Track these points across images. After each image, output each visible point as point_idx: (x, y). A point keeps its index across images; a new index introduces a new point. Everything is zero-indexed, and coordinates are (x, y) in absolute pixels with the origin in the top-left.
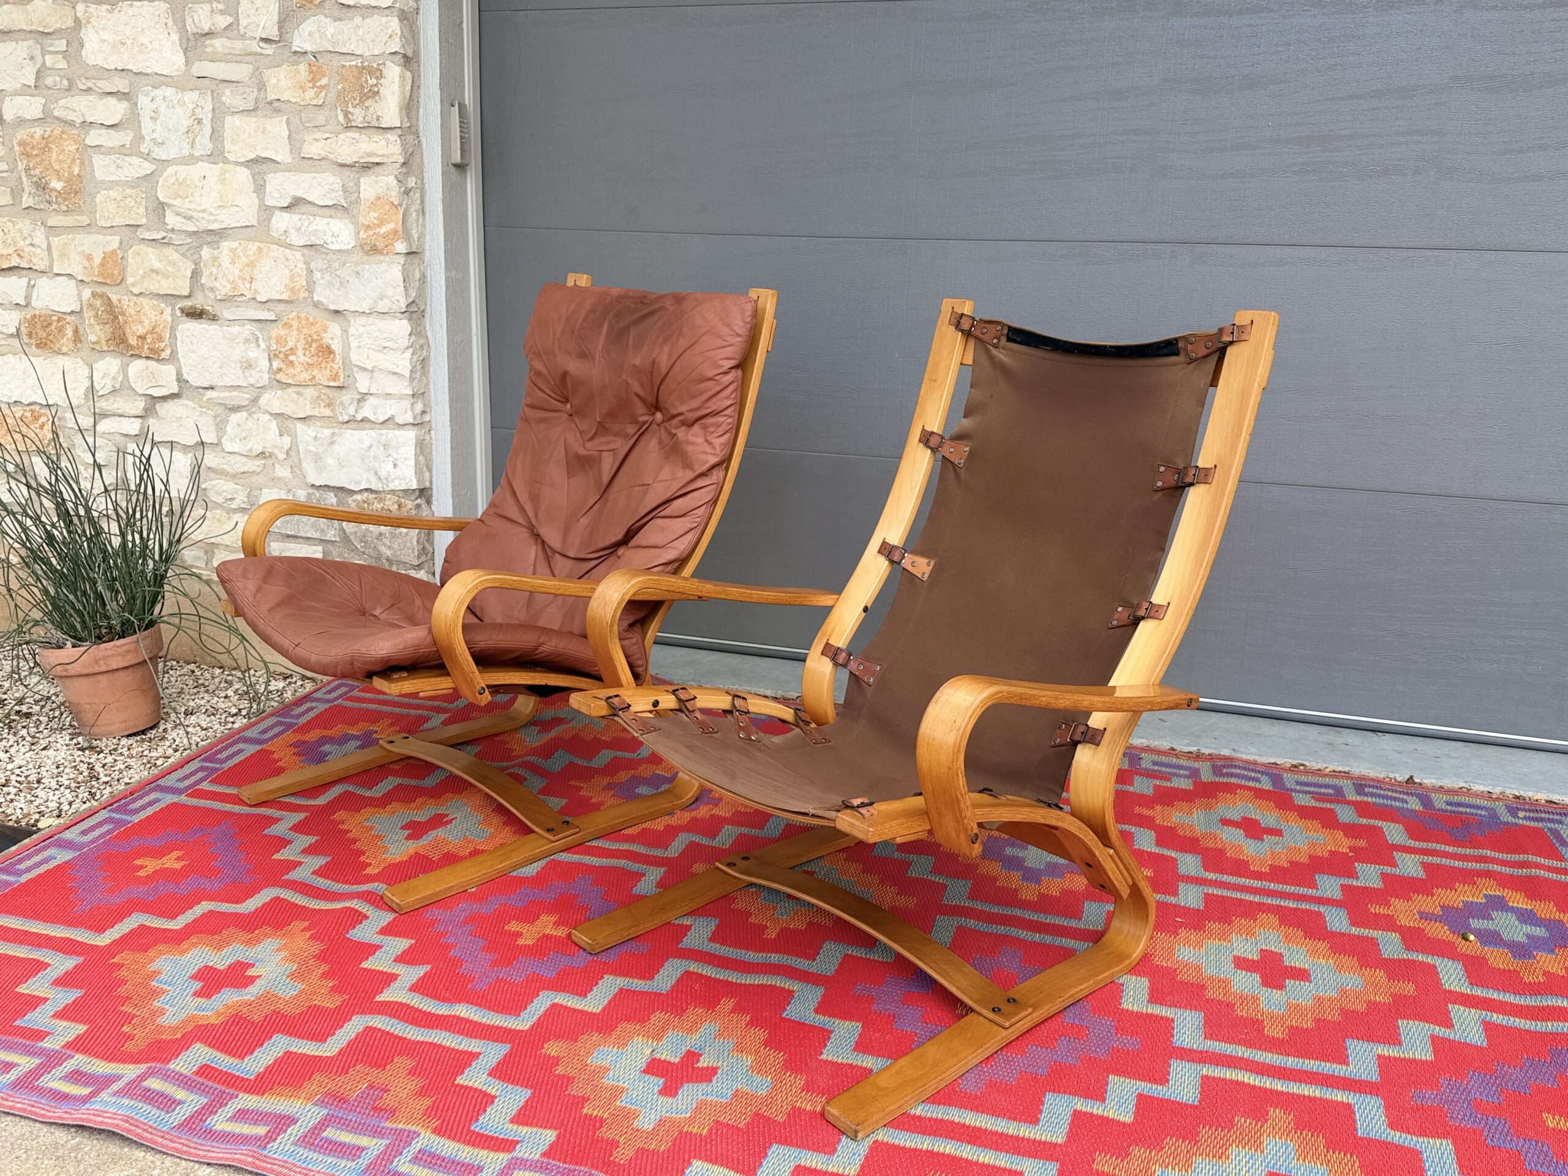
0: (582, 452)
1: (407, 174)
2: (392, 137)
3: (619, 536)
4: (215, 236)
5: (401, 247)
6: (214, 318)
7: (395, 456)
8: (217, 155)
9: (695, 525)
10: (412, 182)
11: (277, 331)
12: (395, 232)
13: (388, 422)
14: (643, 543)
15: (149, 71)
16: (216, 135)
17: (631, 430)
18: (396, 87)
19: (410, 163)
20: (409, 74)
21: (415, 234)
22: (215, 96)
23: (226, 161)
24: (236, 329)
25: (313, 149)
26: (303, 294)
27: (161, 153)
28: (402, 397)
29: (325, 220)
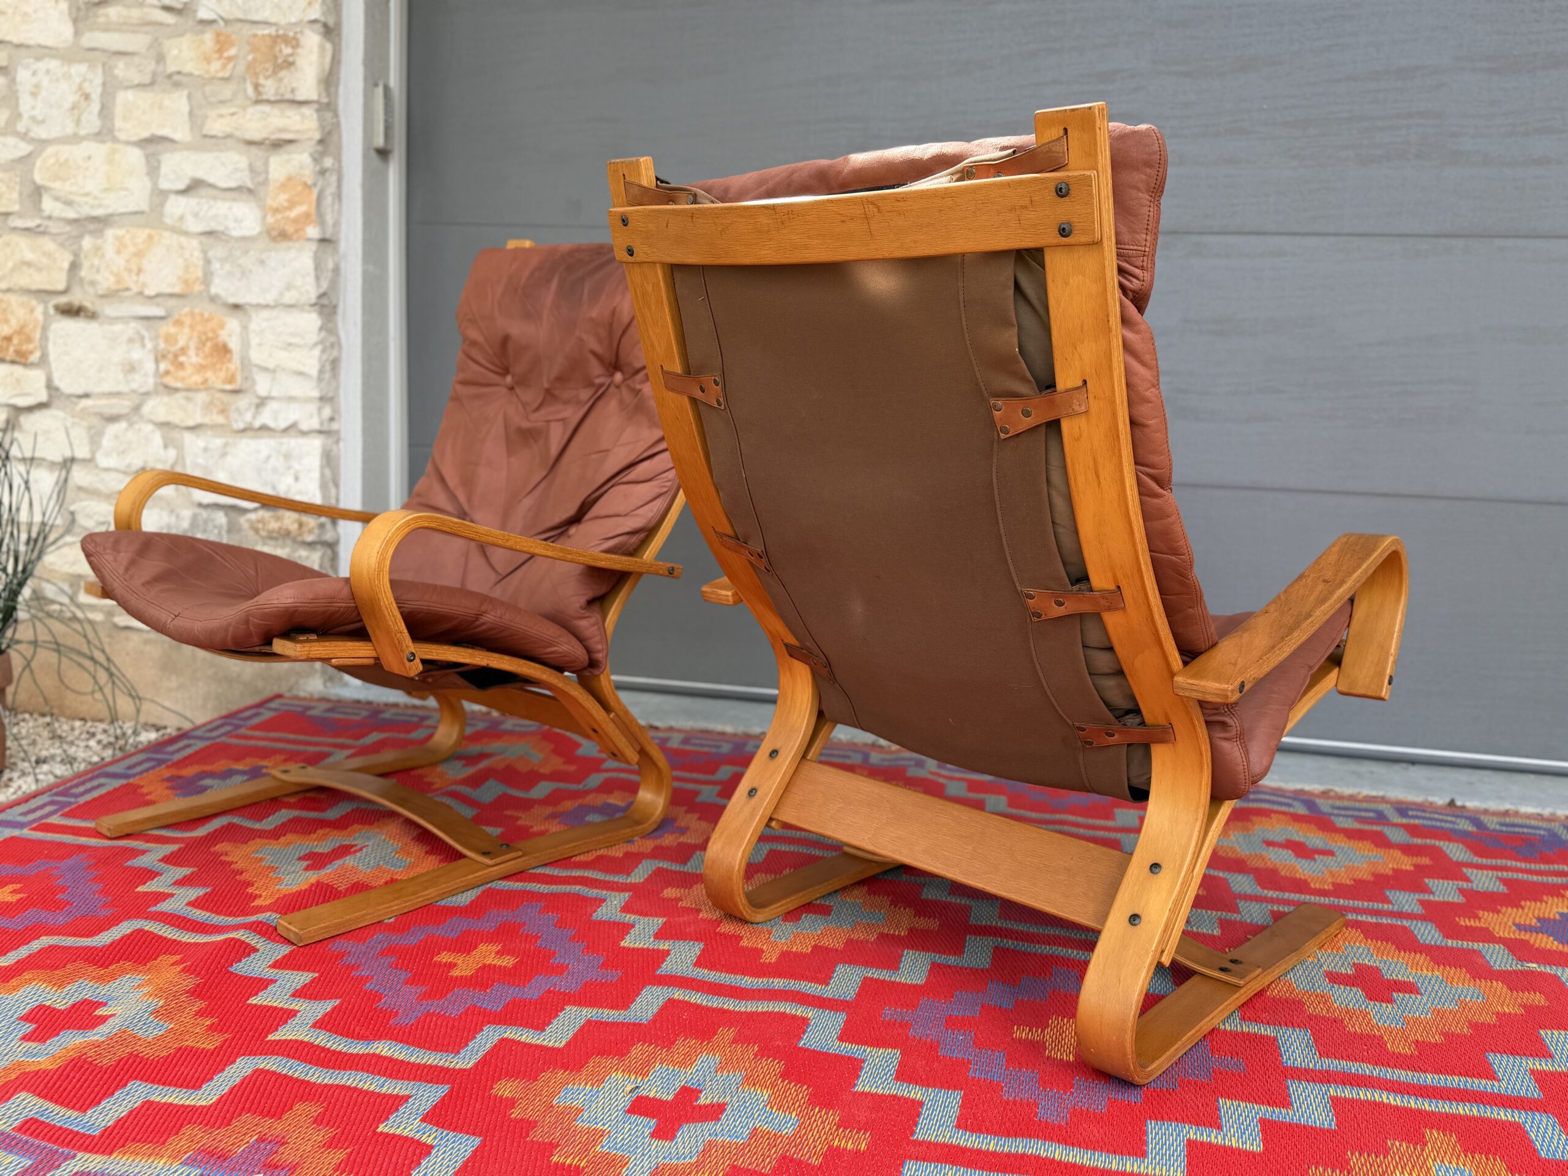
0: (525, 424)
1: (323, 154)
2: (309, 112)
3: (571, 510)
4: (100, 223)
5: (313, 232)
6: (93, 316)
7: (297, 467)
8: (105, 133)
9: (665, 489)
10: (328, 162)
11: (167, 328)
12: (307, 215)
13: (292, 429)
14: (603, 513)
15: (31, 42)
16: (105, 112)
17: (585, 394)
18: (314, 57)
19: (327, 142)
20: (328, 46)
21: (329, 219)
22: (107, 70)
23: (115, 140)
24: (118, 327)
25: (217, 126)
26: (198, 287)
27: (41, 133)
28: (308, 400)
29: (228, 204)
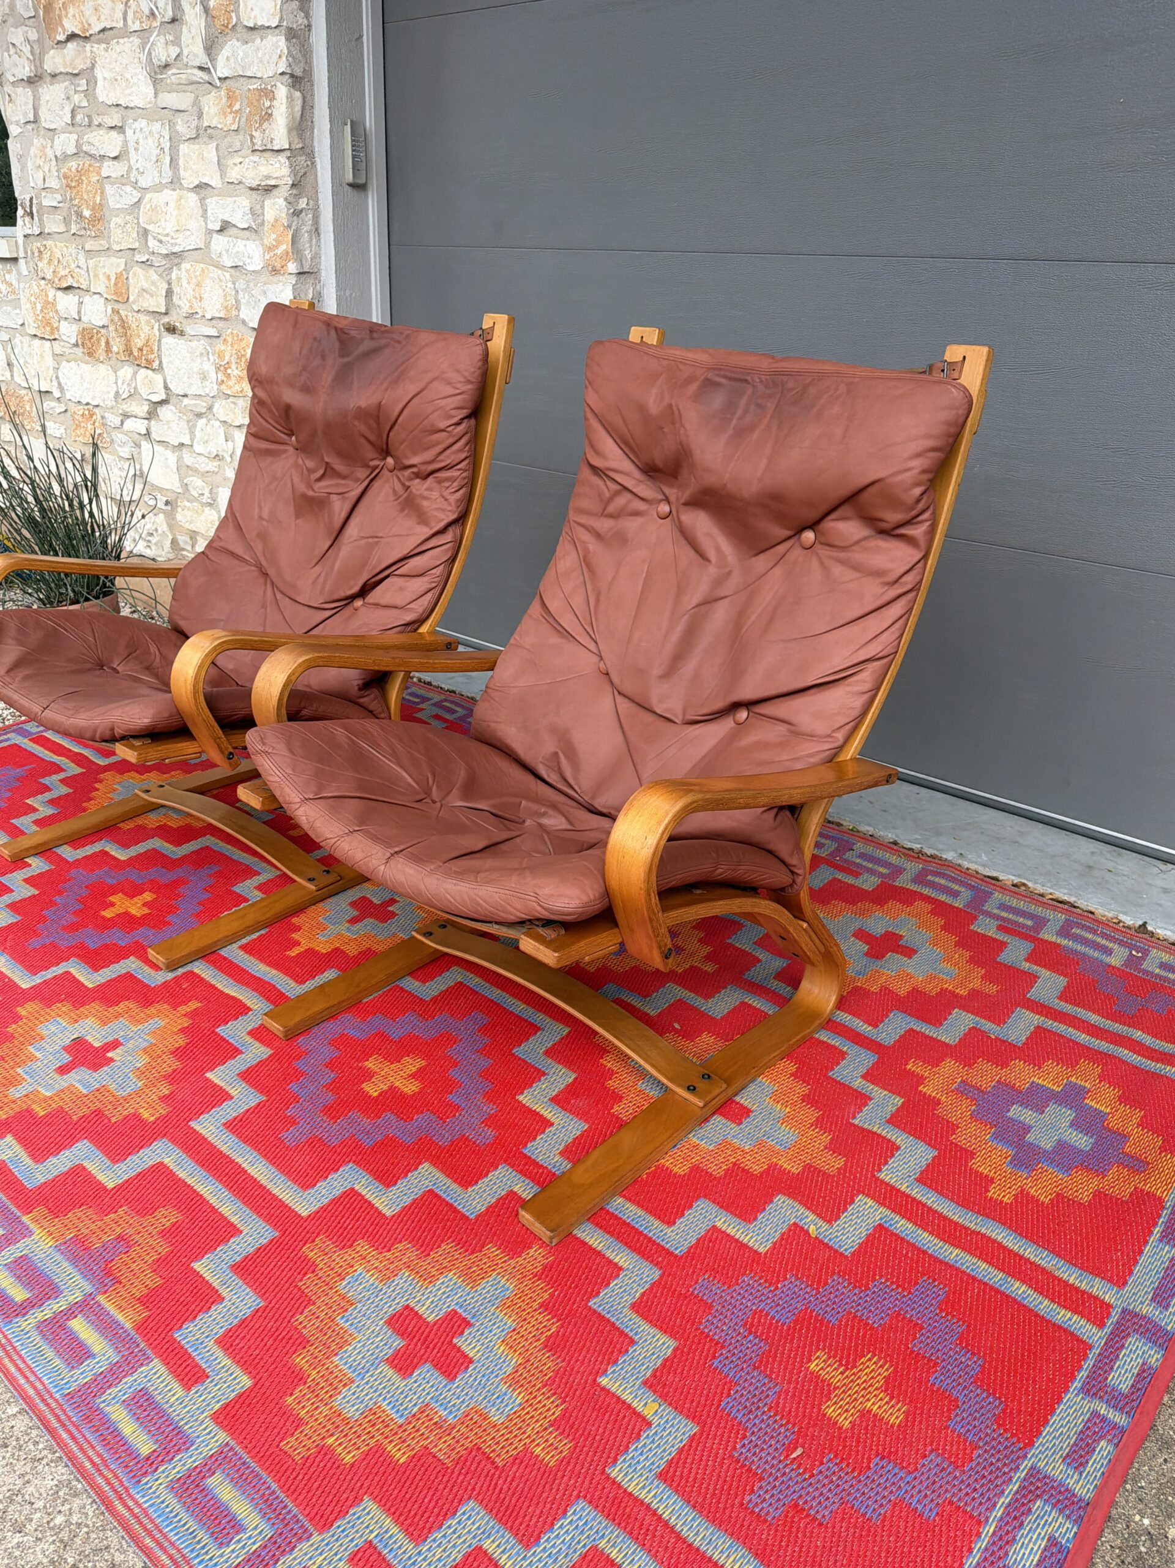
1: (298, 196)
2: (282, 158)
3: (359, 587)
4: (175, 257)
5: (291, 267)
6: (182, 334)
8: (175, 182)
10: (303, 203)
11: (220, 346)
12: (284, 255)
14: (376, 601)
15: (132, 105)
16: (174, 162)
18: (286, 107)
20: (298, 94)
21: (307, 254)
22: (172, 125)
23: (182, 188)
24: (195, 343)
25: (233, 174)
26: (234, 313)
27: (144, 183)
29: (244, 242)
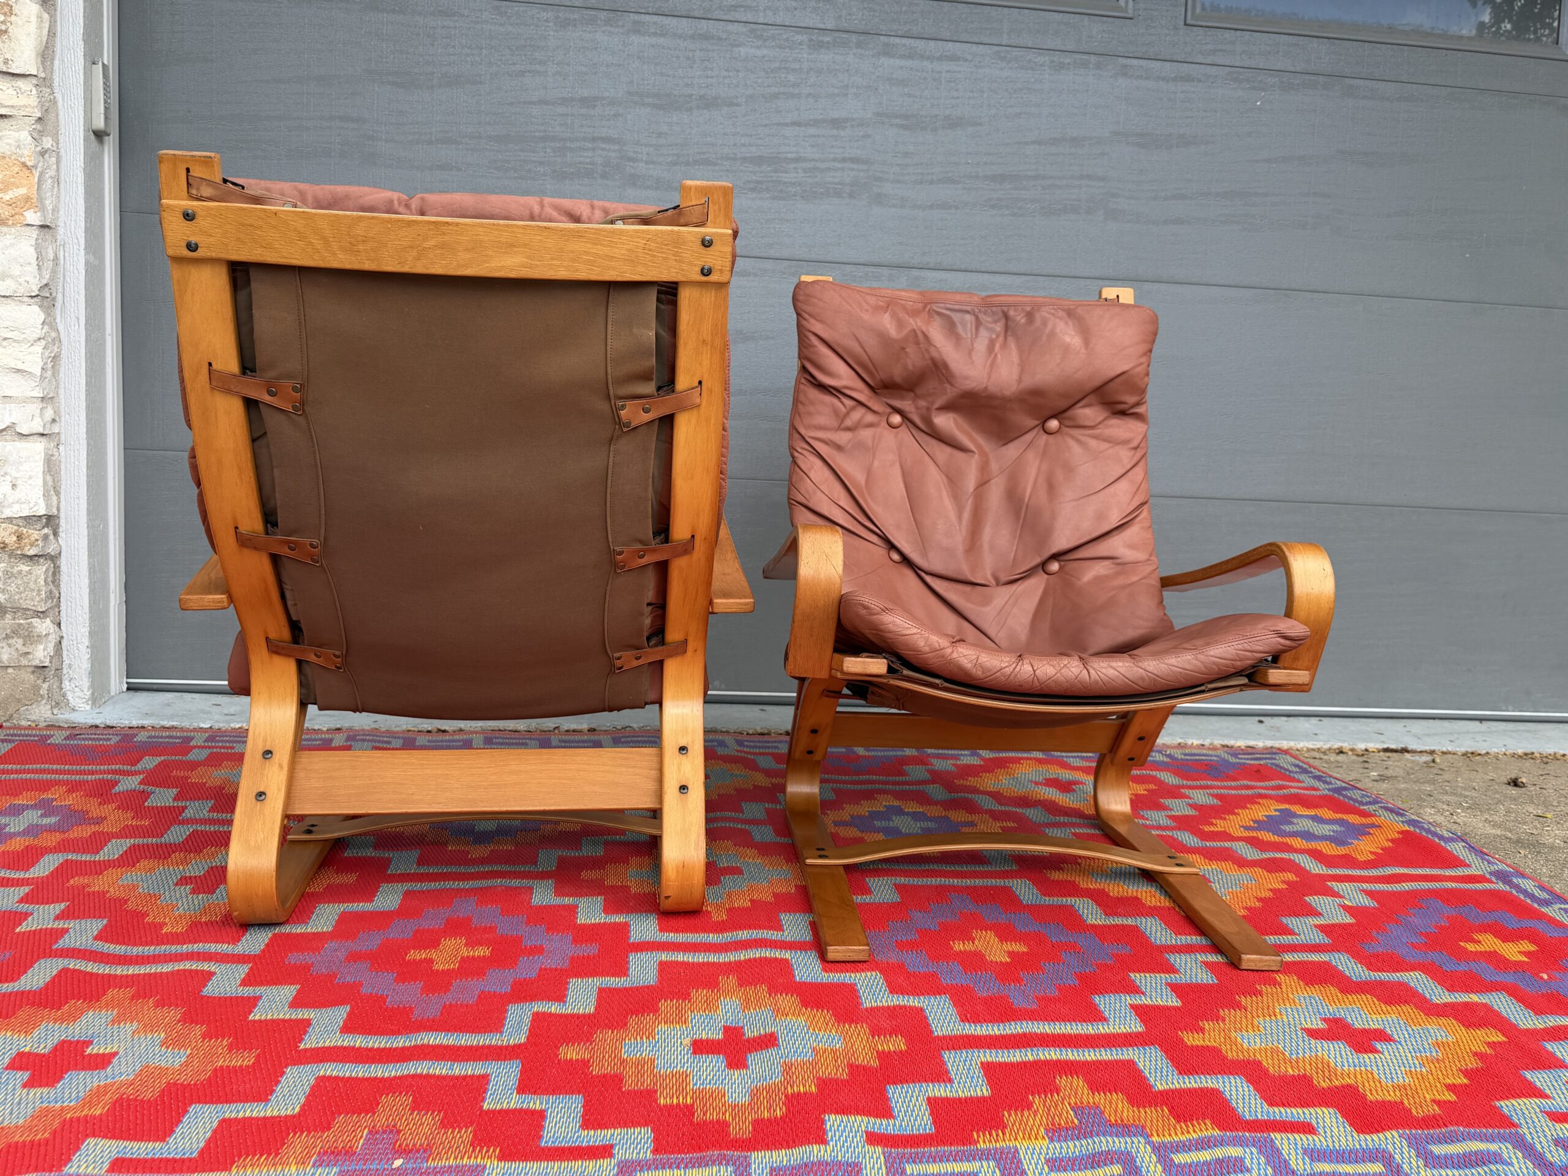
1: (41, 133)
2: (26, 86)
5: (33, 217)
7: (14, 474)
10: (47, 143)
12: (27, 199)
13: (7, 431)
18: (32, 27)
19: (45, 121)
20: (46, 16)
28: (28, 400)
